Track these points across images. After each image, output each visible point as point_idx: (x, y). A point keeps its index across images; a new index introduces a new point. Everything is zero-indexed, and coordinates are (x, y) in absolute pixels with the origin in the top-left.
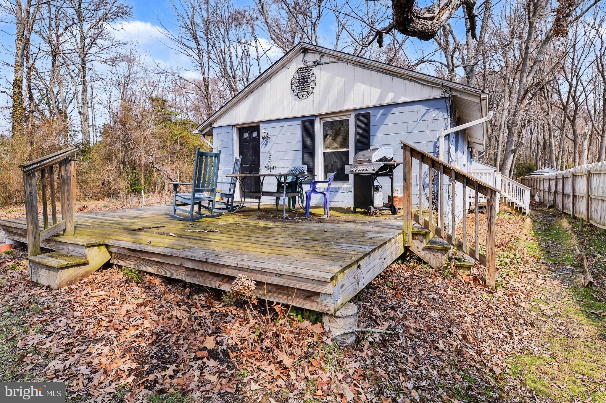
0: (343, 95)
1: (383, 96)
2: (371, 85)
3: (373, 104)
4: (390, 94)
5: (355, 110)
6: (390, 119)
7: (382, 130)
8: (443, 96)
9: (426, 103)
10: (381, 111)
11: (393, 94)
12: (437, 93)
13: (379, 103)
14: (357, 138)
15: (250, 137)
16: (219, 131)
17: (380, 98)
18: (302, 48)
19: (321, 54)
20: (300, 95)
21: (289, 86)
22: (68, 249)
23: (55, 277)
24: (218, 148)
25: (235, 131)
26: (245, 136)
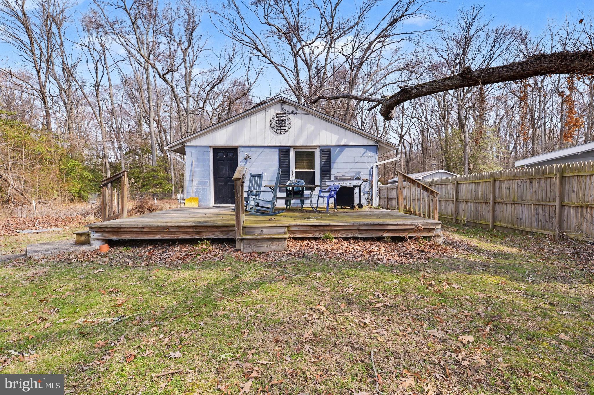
0: (312, 136)
1: (339, 140)
2: (332, 132)
3: (333, 144)
4: (344, 139)
5: (319, 146)
6: (344, 154)
7: (339, 160)
8: (375, 145)
9: (365, 147)
10: (338, 149)
11: (346, 140)
12: (371, 143)
13: (337, 144)
14: (323, 164)
15: (226, 156)
16: (194, 149)
17: (338, 140)
18: (281, 100)
19: (297, 108)
20: (278, 131)
21: (268, 124)
22: (262, 231)
23: (280, 245)
24: (192, 163)
25: (211, 151)
26: (221, 155)
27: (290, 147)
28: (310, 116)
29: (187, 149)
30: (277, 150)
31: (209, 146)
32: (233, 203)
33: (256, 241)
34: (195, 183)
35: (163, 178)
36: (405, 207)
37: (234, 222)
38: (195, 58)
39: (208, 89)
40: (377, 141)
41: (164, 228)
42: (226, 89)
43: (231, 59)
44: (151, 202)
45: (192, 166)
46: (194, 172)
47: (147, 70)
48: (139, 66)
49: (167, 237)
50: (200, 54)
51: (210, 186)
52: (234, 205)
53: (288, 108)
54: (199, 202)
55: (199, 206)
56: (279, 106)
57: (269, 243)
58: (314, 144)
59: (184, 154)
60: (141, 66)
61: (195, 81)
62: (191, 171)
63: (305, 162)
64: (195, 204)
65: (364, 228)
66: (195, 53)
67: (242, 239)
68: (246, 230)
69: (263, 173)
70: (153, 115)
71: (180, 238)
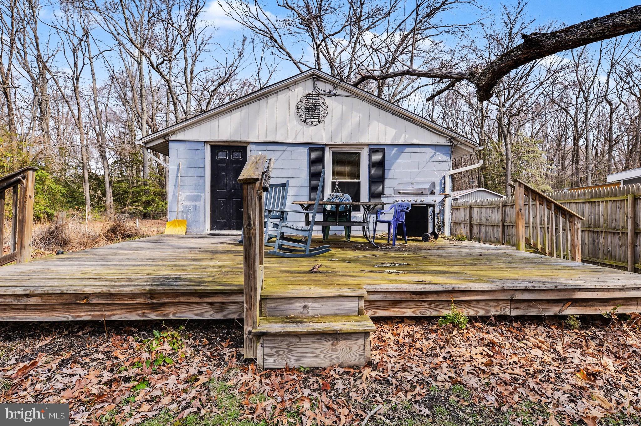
0: (358, 129)
1: (397, 136)
2: (386, 125)
3: (389, 141)
4: (404, 135)
5: (368, 145)
6: (403, 157)
7: (396, 165)
8: (449, 144)
9: (434, 147)
10: (396, 149)
11: (407, 136)
12: (443, 141)
13: (394, 142)
14: (372, 171)
15: (230, 158)
16: (182, 146)
17: (395, 137)
18: (313, 75)
19: (335, 86)
20: (308, 120)
21: (293, 110)
22: (305, 307)
23: (355, 348)
24: (178, 167)
25: (208, 148)
26: (222, 155)
27: (326, 145)
28: (355, 100)
29: (171, 145)
30: (306, 149)
31: (205, 142)
32: (239, 228)
33: (293, 339)
34: (182, 198)
35: (156, 194)
36: (528, 241)
37: (240, 280)
38: (198, 52)
39: (212, 88)
40: (451, 139)
41: (76, 296)
42: (234, 91)
43: (240, 54)
44: (130, 224)
45: (178, 172)
46: (181, 181)
47: (139, 63)
48: (132, 59)
49: (84, 316)
50: (204, 48)
51: (204, 203)
52: (240, 232)
53: (322, 87)
54: (187, 226)
55: (188, 234)
56: (310, 83)
57: (328, 344)
58: (362, 141)
59: (166, 153)
60: (134, 59)
61: (197, 80)
62: (177, 179)
63: (347, 169)
64: (181, 230)
65: (526, 296)
66: (198, 48)
67: (260, 336)
68: (270, 305)
69: (288, 181)
70: (145, 117)
71: (114, 318)
